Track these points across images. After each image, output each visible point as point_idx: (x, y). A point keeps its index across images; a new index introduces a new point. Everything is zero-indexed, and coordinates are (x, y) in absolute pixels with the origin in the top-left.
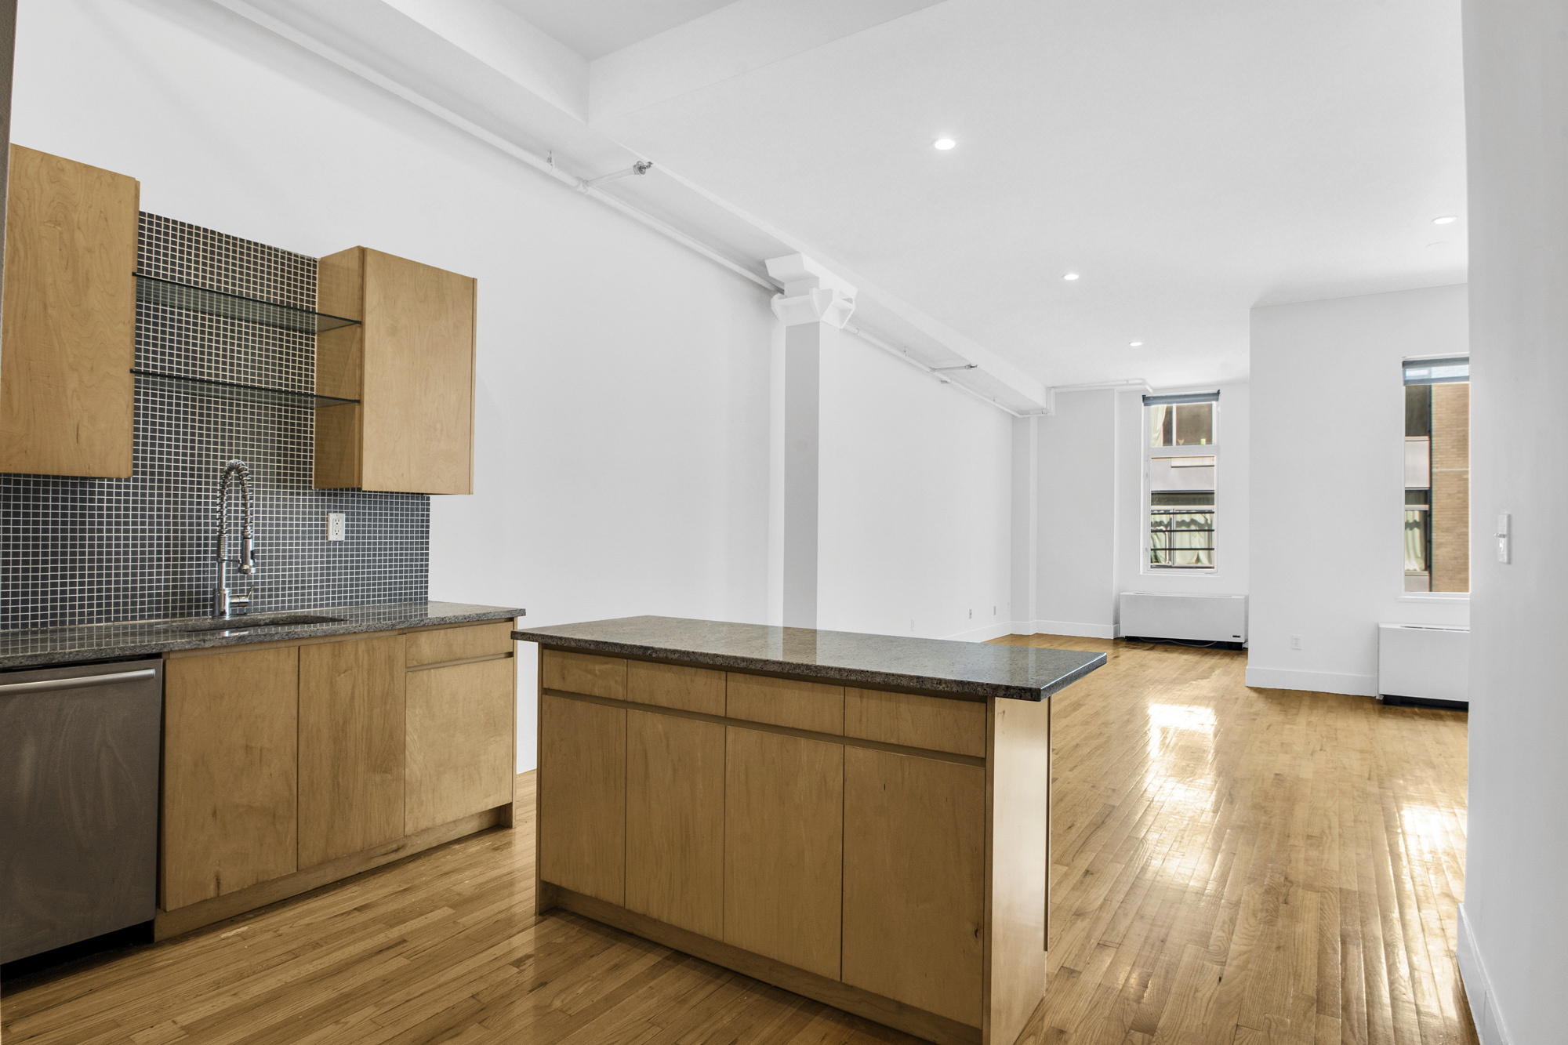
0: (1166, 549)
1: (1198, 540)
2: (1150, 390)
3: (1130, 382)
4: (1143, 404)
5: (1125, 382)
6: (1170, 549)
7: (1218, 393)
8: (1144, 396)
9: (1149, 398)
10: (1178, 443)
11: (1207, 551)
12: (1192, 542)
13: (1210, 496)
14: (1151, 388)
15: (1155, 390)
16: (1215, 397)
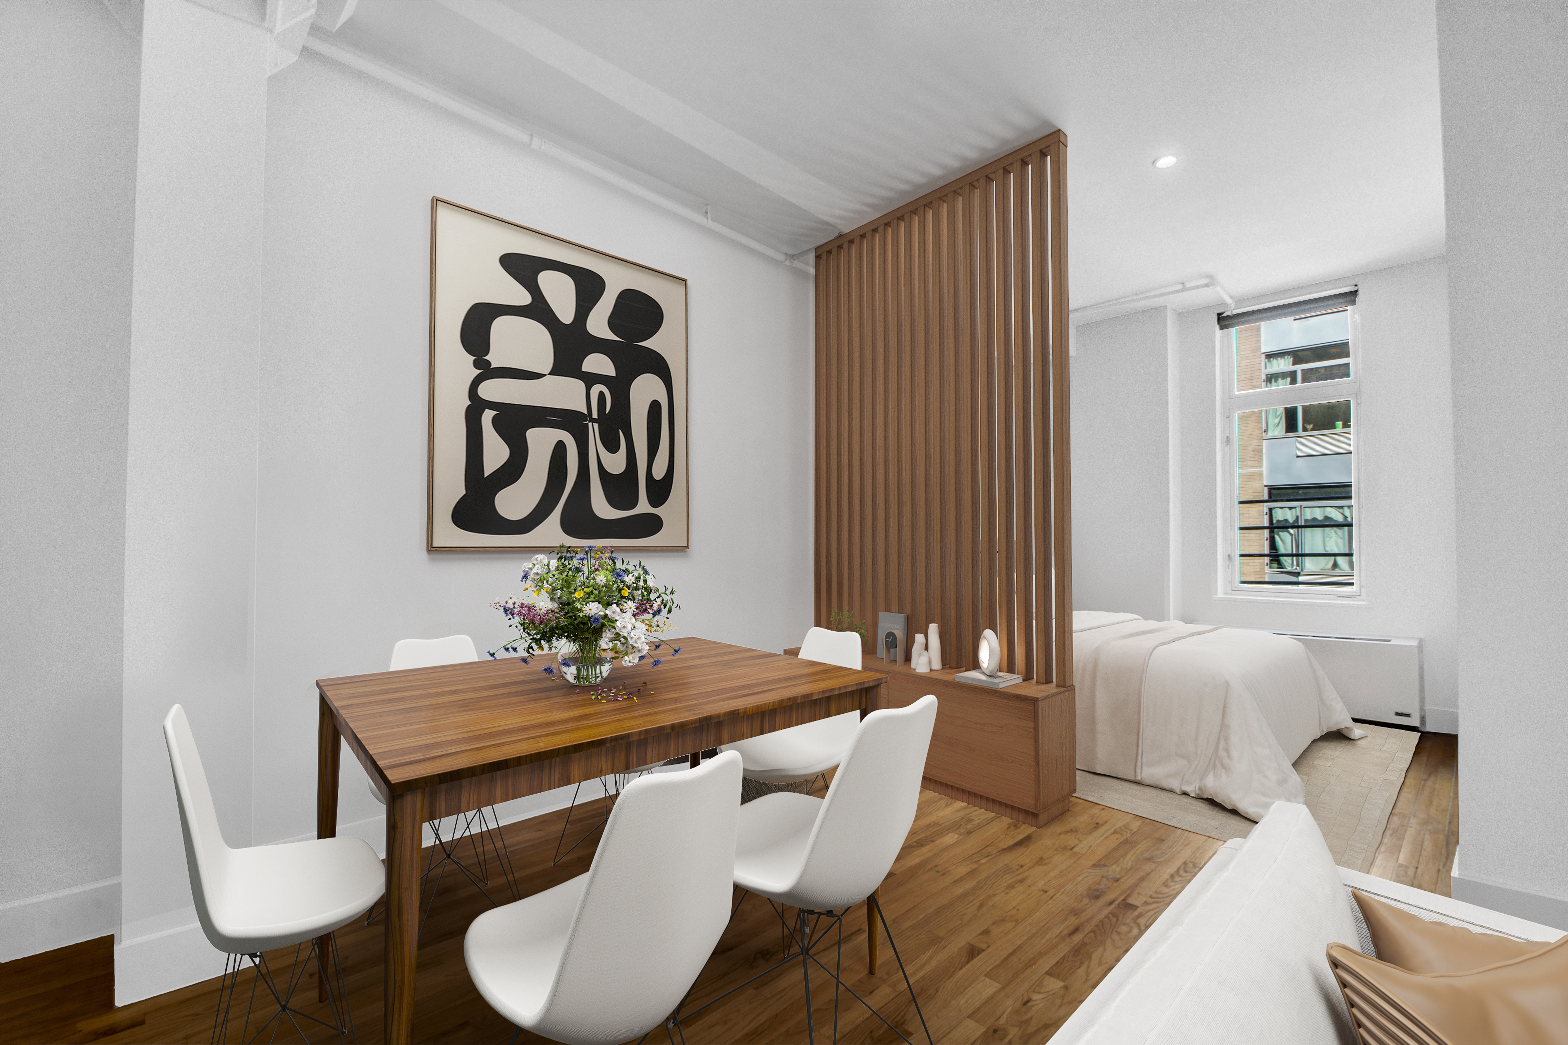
0: (1292, 555)
1: (1334, 541)
2: (1229, 300)
3: (1188, 285)
4: (1217, 327)
5: (1180, 287)
6: (1297, 555)
7: (1354, 293)
8: (1219, 314)
9: (1228, 317)
10: (1305, 429)
11: (1347, 557)
12: (1327, 544)
13: (1348, 489)
14: (1231, 297)
15: (1239, 301)
16: (1350, 298)
